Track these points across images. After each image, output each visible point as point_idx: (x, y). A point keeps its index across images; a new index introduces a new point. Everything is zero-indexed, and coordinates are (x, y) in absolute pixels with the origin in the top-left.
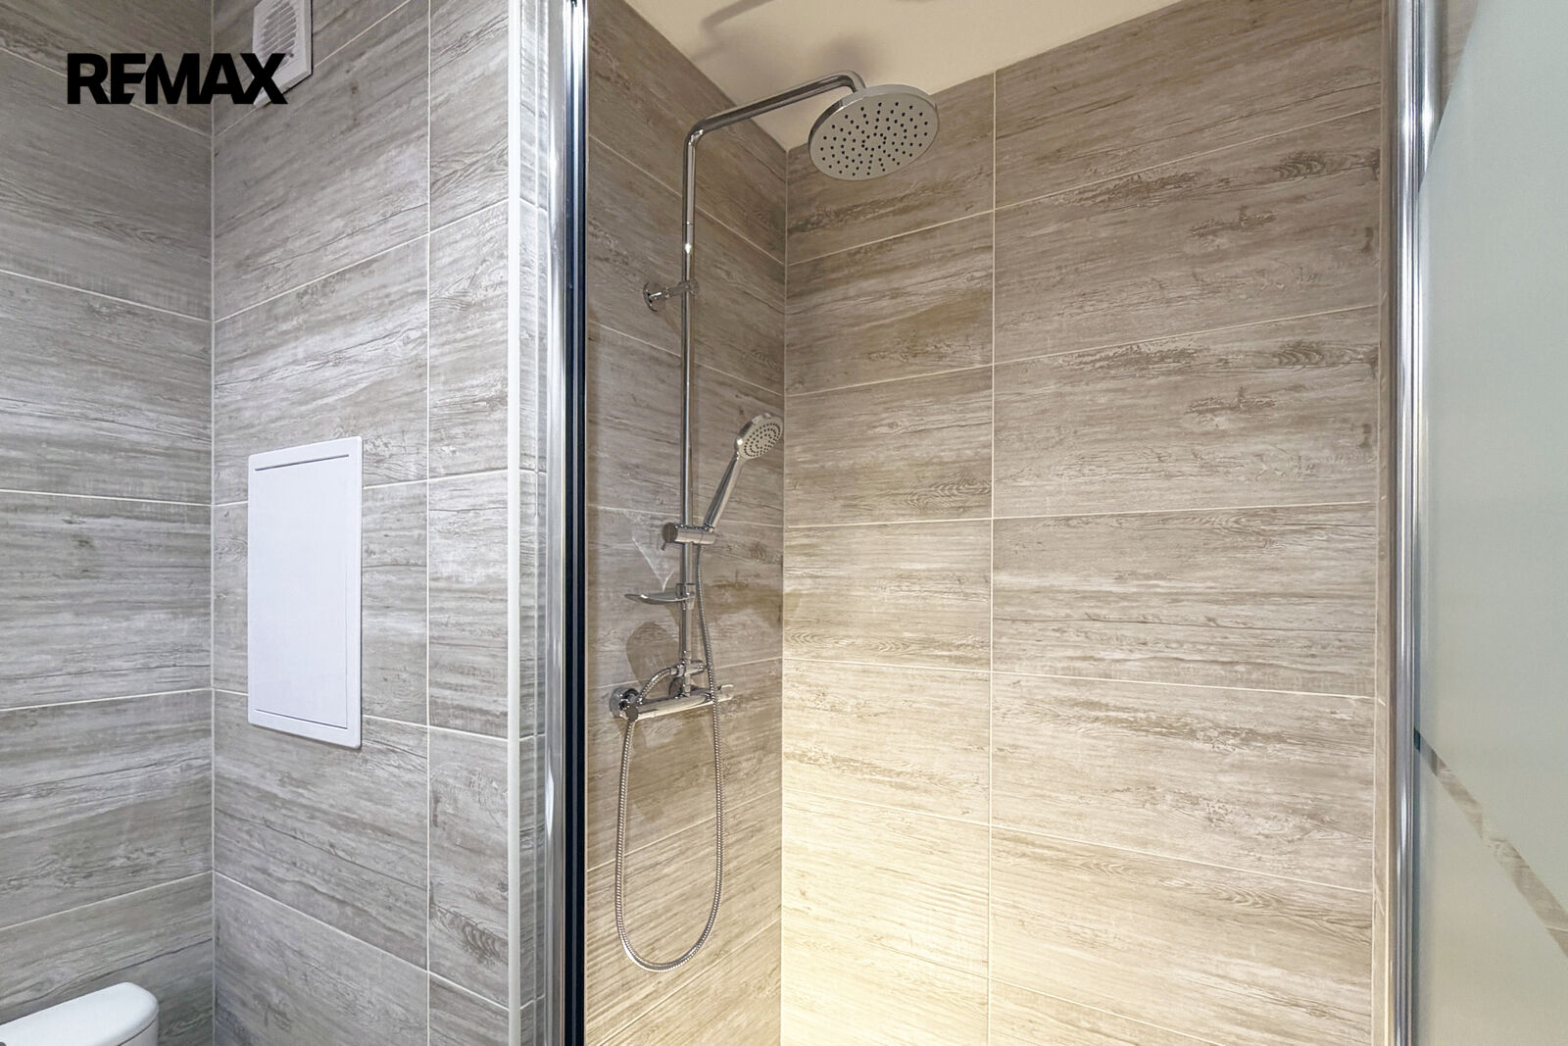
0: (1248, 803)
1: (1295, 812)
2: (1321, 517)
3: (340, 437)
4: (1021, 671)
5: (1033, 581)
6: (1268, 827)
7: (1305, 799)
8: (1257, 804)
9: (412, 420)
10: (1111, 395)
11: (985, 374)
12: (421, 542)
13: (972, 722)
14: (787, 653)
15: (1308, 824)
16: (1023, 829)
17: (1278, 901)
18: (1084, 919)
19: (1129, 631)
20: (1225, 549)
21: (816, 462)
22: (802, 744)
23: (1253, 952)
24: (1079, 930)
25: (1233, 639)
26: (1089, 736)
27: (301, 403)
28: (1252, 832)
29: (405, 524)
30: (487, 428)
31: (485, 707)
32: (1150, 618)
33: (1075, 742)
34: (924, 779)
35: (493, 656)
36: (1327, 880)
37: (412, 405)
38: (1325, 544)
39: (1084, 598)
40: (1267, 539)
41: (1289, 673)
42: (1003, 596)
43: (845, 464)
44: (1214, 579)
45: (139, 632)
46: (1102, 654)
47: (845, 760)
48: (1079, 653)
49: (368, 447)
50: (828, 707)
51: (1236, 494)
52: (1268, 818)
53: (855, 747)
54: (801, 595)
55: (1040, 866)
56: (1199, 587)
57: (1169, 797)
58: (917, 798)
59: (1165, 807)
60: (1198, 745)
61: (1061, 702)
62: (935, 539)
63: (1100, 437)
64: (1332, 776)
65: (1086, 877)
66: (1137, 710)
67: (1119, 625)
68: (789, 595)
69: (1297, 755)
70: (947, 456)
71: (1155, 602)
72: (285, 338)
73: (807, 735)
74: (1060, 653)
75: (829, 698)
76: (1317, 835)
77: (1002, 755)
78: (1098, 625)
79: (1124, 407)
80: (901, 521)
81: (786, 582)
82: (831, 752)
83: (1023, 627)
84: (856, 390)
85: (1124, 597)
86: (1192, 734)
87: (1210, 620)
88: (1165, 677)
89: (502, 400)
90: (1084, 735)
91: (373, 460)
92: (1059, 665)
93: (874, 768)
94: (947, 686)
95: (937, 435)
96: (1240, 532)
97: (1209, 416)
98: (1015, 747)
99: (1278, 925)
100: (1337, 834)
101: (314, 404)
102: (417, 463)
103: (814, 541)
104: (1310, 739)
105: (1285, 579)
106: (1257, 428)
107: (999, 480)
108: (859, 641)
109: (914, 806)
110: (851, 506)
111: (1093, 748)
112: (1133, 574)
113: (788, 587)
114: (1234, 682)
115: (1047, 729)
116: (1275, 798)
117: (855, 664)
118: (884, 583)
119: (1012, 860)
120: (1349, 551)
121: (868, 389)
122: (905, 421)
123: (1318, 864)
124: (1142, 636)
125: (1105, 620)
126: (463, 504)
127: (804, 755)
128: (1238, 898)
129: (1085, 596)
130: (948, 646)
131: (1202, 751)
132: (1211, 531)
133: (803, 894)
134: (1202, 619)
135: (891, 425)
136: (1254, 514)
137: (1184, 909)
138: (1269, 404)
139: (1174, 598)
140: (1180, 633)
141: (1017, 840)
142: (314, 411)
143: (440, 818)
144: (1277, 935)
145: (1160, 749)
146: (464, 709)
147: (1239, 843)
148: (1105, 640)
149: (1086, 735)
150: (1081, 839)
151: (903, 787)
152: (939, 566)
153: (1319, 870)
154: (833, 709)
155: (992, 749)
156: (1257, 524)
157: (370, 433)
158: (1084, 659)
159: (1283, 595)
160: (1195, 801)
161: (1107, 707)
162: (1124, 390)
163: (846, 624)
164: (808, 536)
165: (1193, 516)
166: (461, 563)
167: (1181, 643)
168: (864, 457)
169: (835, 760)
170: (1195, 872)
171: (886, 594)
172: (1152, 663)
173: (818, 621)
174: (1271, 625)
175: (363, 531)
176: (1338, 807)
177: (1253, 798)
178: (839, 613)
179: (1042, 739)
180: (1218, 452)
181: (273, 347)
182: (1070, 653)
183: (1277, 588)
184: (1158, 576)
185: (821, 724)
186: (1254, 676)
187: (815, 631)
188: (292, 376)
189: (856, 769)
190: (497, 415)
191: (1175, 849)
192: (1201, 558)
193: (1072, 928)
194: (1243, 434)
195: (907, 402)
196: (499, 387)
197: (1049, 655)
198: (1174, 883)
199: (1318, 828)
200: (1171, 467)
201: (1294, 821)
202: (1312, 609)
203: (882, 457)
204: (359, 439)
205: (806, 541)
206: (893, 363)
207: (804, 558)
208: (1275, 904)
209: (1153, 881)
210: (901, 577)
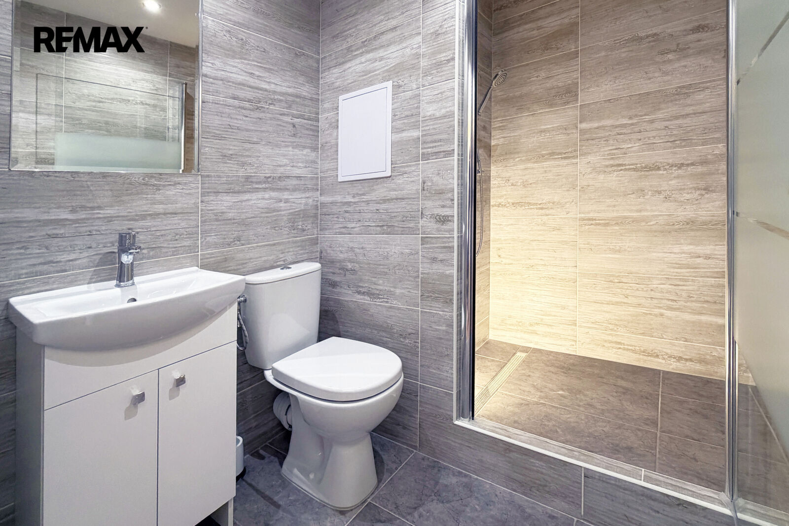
0: (681, 189)
1: (699, 189)
2: (708, 84)
3: (382, 82)
4: (590, 158)
5: (596, 125)
6: (688, 196)
7: (702, 184)
8: (684, 189)
9: (414, 72)
10: (627, 53)
11: (577, 53)
12: (418, 107)
13: (570, 180)
14: (492, 168)
15: (703, 192)
16: (591, 215)
17: (692, 222)
18: (616, 243)
19: (634, 136)
20: (672, 101)
21: (506, 94)
22: (499, 200)
23: (682, 241)
24: (614, 247)
25: (675, 132)
26: (618, 177)
27: (363, 76)
28: (682, 199)
29: (411, 103)
30: (446, 68)
31: (446, 150)
32: (642, 130)
33: (612, 180)
34: (551, 204)
35: (449, 134)
36: (710, 211)
37: (415, 67)
38: (710, 94)
39: (616, 127)
40: (687, 95)
41: (696, 141)
42: (583, 132)
43: (517, 94)
44: (667, 112)
45: (305, 155)
46: (623, 146)
47: (517, 203)
48: (614, 147)
49: (395, 84)
50: (510, 184)
51: (676, 81)
52: (688, 193)
53: (522, 197)
54: (499, 145)
55: (598, 227)
56: (661, 116)
57: (650, 193)
58: (547, 212)
59: (648, 197)
60: (661, 172)
61: (607, 166)
62: (555, 115)
63: (623, 68)
64: (713, 174)
65: (617, 228)
66: (637, 164)
67: (630, 135)
68: (494, 146)
69: (700, 169)
70: (560, 84)
71: (645, 124)
72: (356, 57)
73: (501, 197)
74: (606, 149)
75: (511, 181)
76: (707, 196)
77: (583, 190)
78: (622, 136)
79: (632, 56)
80: (541, 111)
81: (492, 141)
82: (511, 201)
83: (590, 142)
84: (523, 66)
85: (632, 124)
86: (659, 169)
87: (666, 127)
88: (648, 150)
89: (453, 59)
90: (616, 177)
91: (397, 87)
92: (606, 153)
93: (529, 204)
94: (560, 168)
95: (556, 77)
96: (677, 94)
97: (666, 55)
98: (589, 186)
99: (692, 230)
100: (714, 194)
101: (370, 75)
102: (416, 84)
103: (505, 124)
104: (704, 162)
105: (694, 108)
106: (684, 57)
107: (582, 90)
108: (523, 158)
109: (547, 215)
110: (521, 109)
111: (620, 181)
112: (636, 116)
113: (493, 143)
114: (675, 148)
115: (601, 177)
116: (691, 186)
117: (522, 167)
118: (534, 135)
119: (587, 227)
120: (719, 94)
121: (527, 65)
122: (543, 74)
123: (708, 206)
124: (639, 137)
125: (625, 134)
126: (436, 92)
127: (500, 204)
128: (677, 223)
129: (617, 127)
130: (560, 154)
131: (663, 174)
132: (666, 96)
133: (499, 256)
134: (663, 127)
135: (537, 77)
136: (683, 87)
137: (655, 231)
138: (688, 48)
139: (652, 122)
140: (654, 133)
141: (589, 219)
142: (370, 77)
143: (426, 188)
144: (692, 233)
145: (646, 176)
146: (437, 153)
147: (677, 204)
148: (624, 141)
149: (617, 176)
150: (615, 214)
151: (542, 209)
152: (557, 125)
153: (708, 208)
154: (512, 185)
155: (578, 188)
156: (684, 91)
157: (395, 80)
158: (616, 149)
159: (695, 114)
160: (660, 193)
161: (625, 165)
162: (631, 51)
163: (518, 153)
164: (502, 123)
165: (659, 91)
166: (435, 110)
167: (654, 137)
168: (525, 90)
169: (513, 204)
170: (660, 218)
171: (535, 139)
172: (643, 146)
173: (506, 154)
174: (689, 125)
175: (392, 110)
176: (715, 185)
177: (683, 187)
178: (515, 149)
179: (600, 181)
180: (669, 67)
181: (350, 60)
182: (611, 148)
183: (691, 112)
184: (645, 115)
185: (507, 191)
186: (683, 144)
187: (505, 157)
188: (360, 68)
189: (522, 206)
190: (451, 64)
191: (652, 211)
192: (663, 106)
193: (611, 247)
194: (679, 60)
195: (544, 67)
196: (452, 55)
197: (602, 150)
198: (652, 223)
199: (707, 193)
200: (650, 75)
201: (698, 192)
202: (705, 116)
203: (533, 89)
204: (391, 82)
205: (501, 125)
206: (539, 54)
207: (500, 131)
208: (691, 223)
209: (643, 224)
210: (541, 131)
